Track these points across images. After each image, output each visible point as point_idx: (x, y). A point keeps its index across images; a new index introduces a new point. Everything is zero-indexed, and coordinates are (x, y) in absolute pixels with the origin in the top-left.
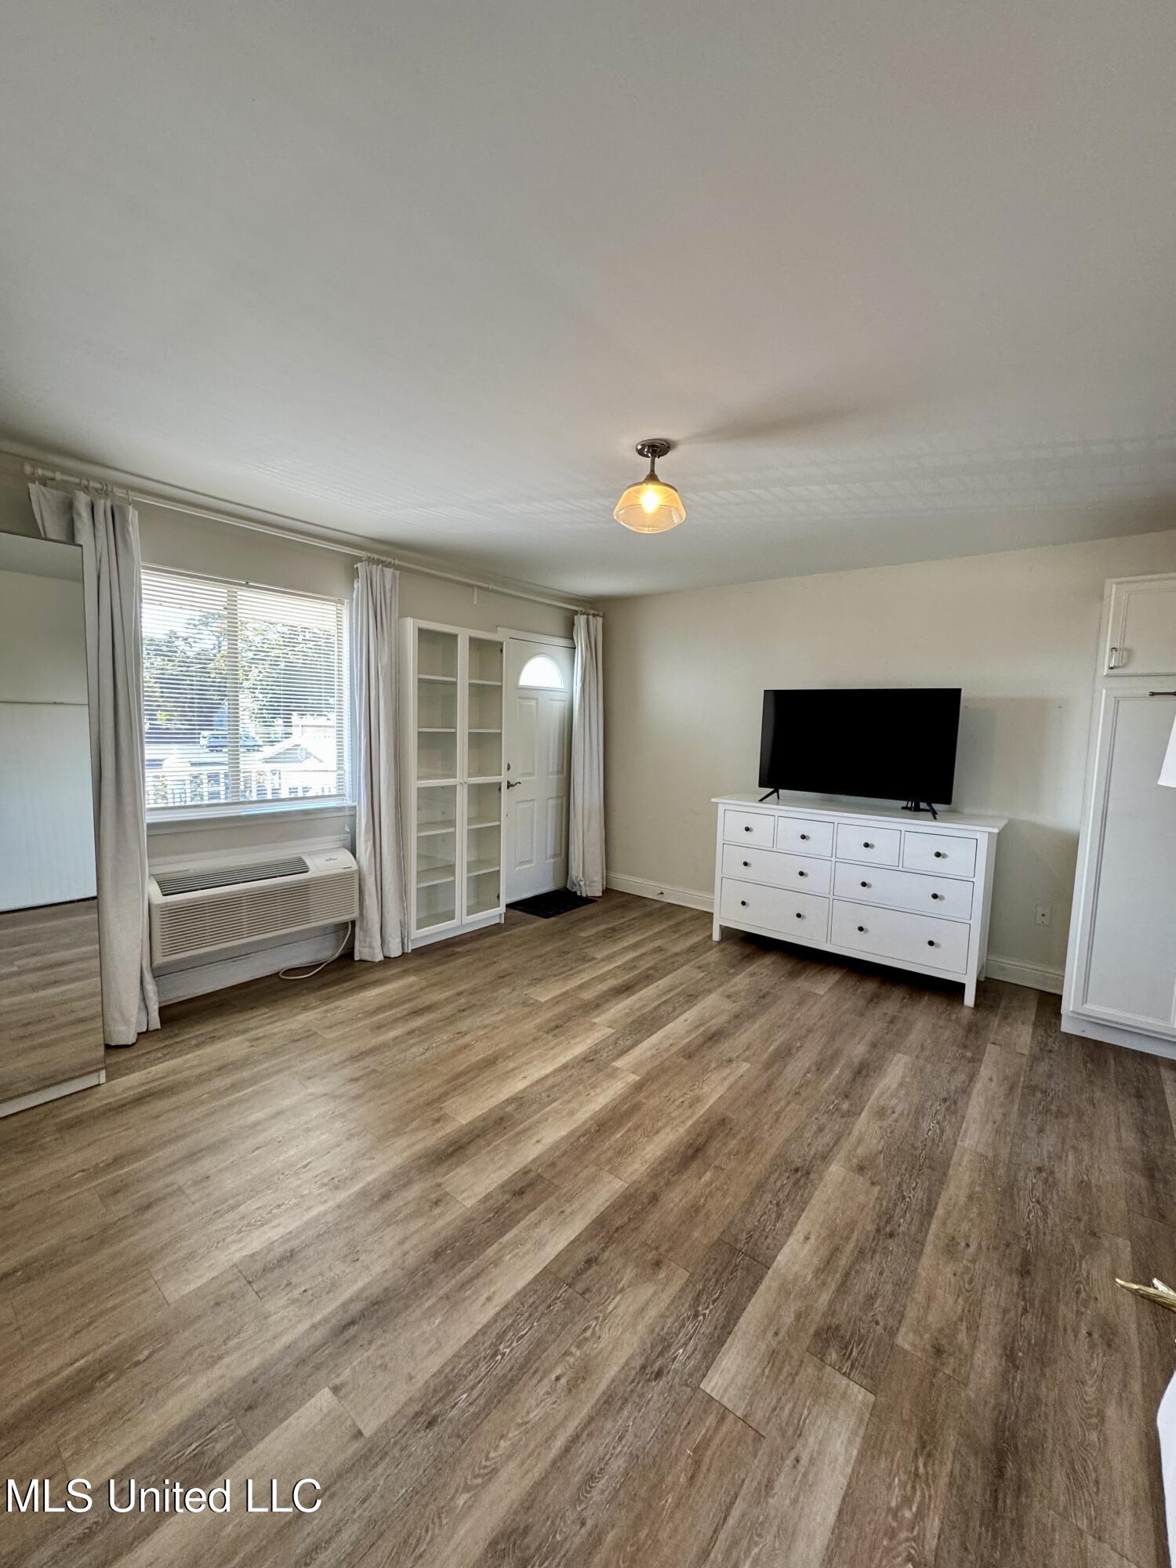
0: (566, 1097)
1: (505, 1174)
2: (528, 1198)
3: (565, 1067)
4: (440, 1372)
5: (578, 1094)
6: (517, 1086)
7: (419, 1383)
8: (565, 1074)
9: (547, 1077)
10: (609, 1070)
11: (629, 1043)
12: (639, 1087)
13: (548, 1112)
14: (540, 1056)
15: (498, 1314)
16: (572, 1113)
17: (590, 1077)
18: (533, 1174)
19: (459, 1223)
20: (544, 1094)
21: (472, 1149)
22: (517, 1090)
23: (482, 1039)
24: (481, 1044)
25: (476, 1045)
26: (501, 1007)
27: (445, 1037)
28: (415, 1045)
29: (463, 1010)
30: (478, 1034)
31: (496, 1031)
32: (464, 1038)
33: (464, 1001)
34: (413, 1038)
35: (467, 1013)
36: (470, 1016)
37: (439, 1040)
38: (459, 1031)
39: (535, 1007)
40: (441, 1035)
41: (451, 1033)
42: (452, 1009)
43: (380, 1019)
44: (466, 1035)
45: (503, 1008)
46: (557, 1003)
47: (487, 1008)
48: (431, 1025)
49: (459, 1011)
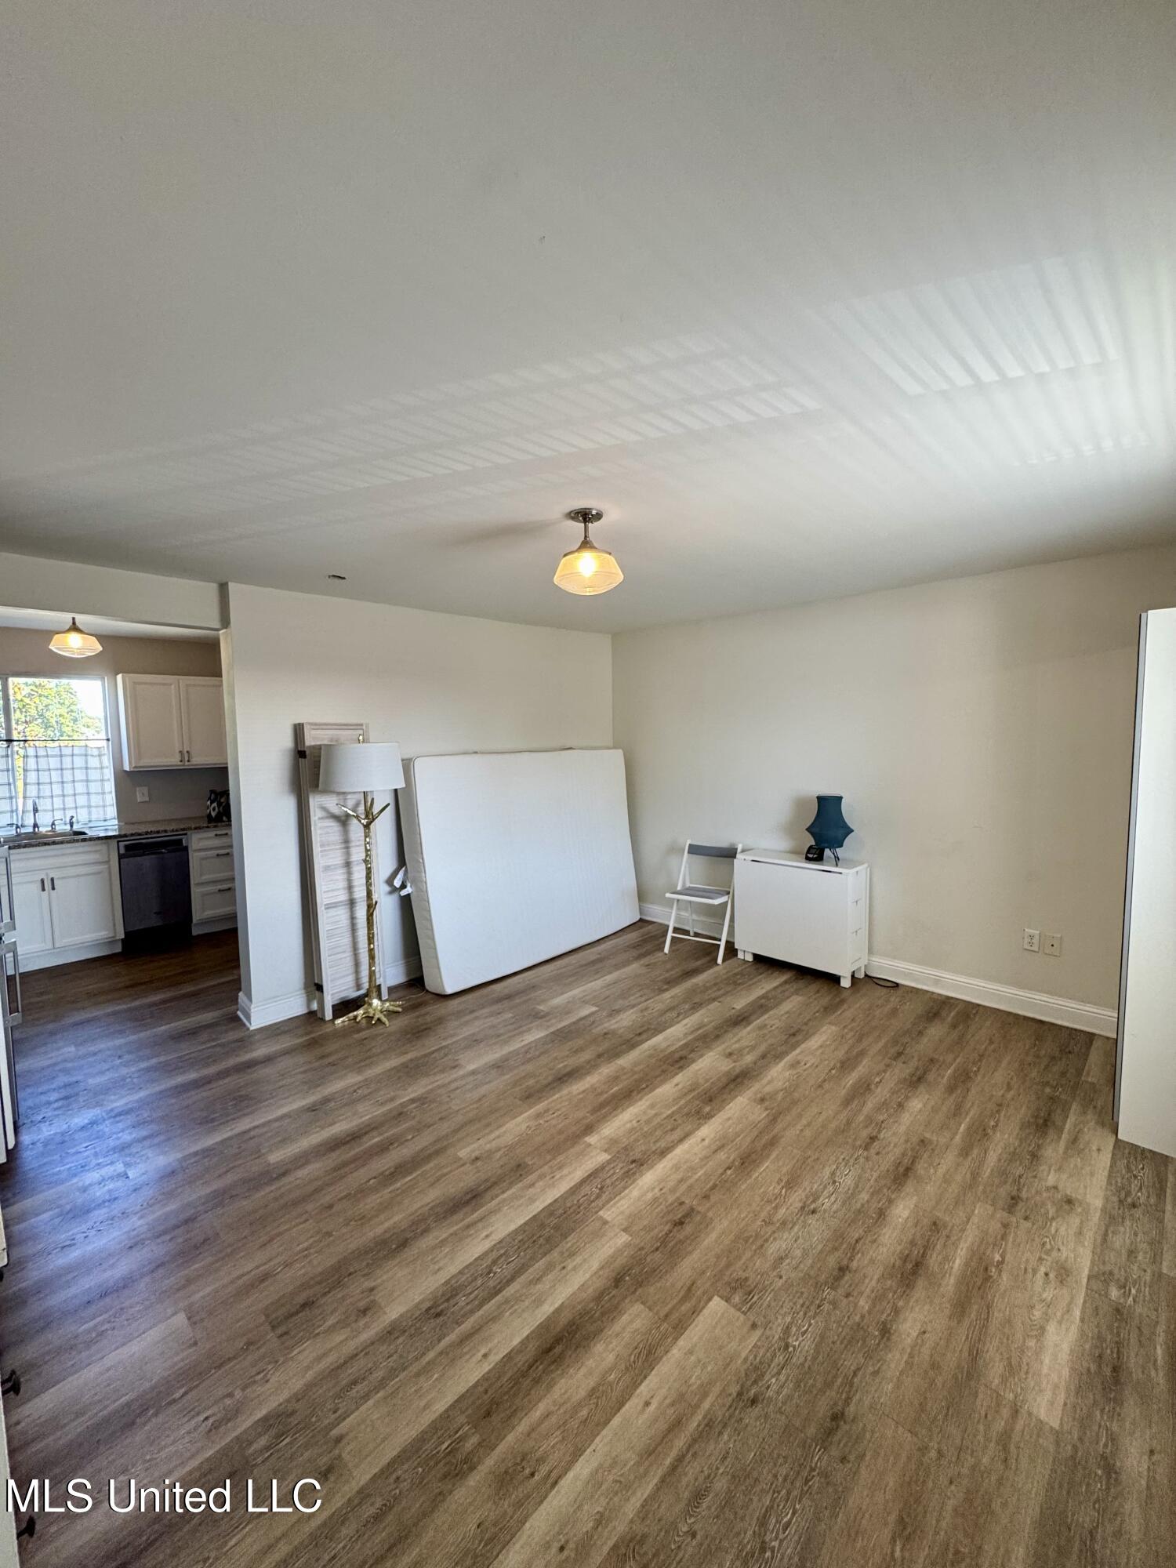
0: (658, 1120)
1: (694, 1067)
2: (677, 1056)
3: (663, 1153)
5: (648, 1122)
6: (708, 1131)
8: (662, 1144)
9: (681, 1140)
10: (615, 1149)
11: (586, 1190)
12: (589, 1129)
13: (674, 1105)
14: (693, 1170)
16: (652, 1106)
17: (636, 1140)
18: (677, 1066)
20: (680, 1122)
21: (724, 1080)
22: (706, 1126)
23: (776, 1199)
24: (774, 1189)
25: (779, 1187)
26: (784, 1278)
27: (826, 1202)
28: (854, 1190)
29: (843, 1270)
30: (787, 1209)
31: (763, 1215)
32: (800, 1201)
33: (862, 1302)
34: (868, 1201)
35: (832, 1261)
36: (821, 1252)
37: (833, 1199)
38: (817, 1216)
39: (726, 1278)
40: (835, 1207)
41: (825, 1211)
42: (865, 1277)
43: (955, 1245)
44: (803, 1208)
45: (781, 1277)
46: (689, 1290)
47: (808, 1275)
48: (868, 1231)
49: (848, 1267)
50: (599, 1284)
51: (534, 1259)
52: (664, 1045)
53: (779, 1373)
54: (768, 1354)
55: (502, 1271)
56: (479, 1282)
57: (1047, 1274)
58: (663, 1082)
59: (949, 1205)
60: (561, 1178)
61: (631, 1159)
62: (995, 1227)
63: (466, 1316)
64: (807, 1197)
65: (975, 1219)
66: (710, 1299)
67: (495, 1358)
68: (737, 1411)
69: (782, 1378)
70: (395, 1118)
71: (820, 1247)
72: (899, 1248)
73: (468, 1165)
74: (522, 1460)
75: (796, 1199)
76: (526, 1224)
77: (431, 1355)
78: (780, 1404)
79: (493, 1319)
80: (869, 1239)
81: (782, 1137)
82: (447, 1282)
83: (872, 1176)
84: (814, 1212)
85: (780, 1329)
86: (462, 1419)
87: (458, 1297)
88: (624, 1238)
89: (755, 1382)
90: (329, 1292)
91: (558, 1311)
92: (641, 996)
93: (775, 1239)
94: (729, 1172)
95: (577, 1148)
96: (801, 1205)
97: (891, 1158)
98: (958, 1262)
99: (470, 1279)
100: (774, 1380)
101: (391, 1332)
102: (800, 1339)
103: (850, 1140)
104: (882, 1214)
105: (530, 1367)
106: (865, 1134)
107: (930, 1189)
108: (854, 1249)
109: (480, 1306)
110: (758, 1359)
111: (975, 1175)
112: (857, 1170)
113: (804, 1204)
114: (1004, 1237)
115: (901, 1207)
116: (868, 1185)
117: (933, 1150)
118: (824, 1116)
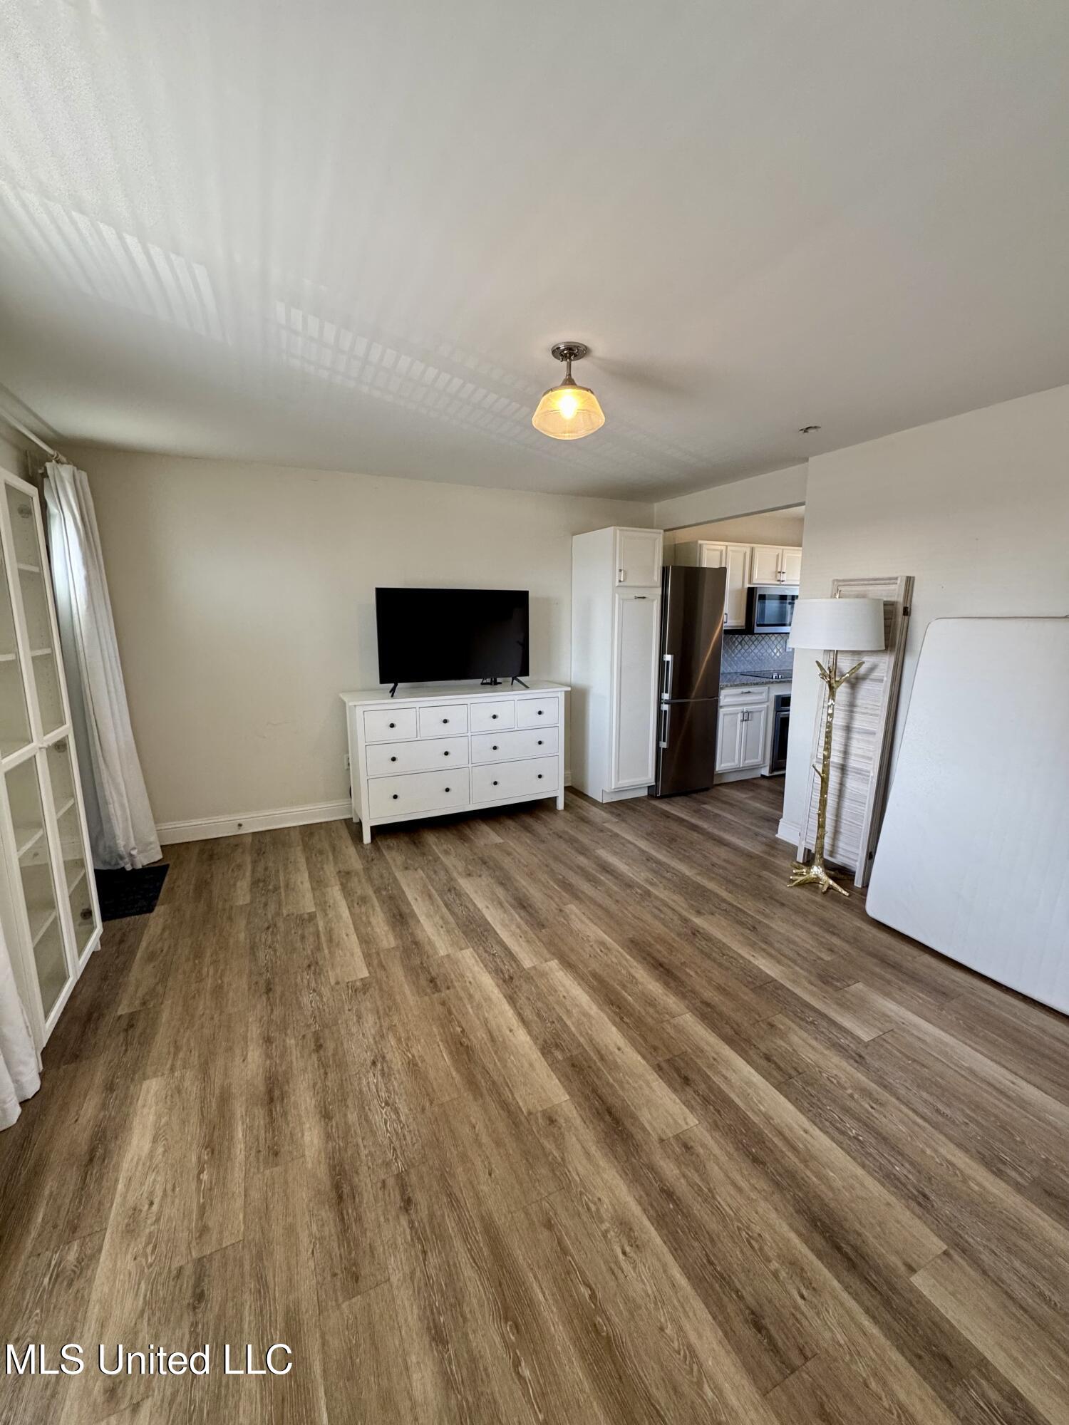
0: (561, 1012)
4: (879, 1181)
6: (522, 1040)
7: (892, 1199)
8: (521, 1000)
9: (518, 1013)
10: (532, 973)
11: (498, 948)
13: (579, 1031)
15: (820, 1129)
16: (587, 1015)
17: (537, 988)
19: (717, 1135)
20: (549, 1026)
22: (531, 1043)
23: (407, 1045)
24: (417, 1050)
25: (416, 1055)
26: (347, 1012)
27: (372, 1080)
28: (366, 1116)
29: (319, 1047)
30: (392, 1047)
31: (400, 1029)
32: (391, 1061)
33: (293, 1041)
34: (345, 1115)
35: (330, 1045)
36: (342, 1044)
37: (373, 1087)
38: (369, 1062)
39: (374, 985)
40: (364, 1082)
41: (368, 1072)
42: (302, 1057)
43: (248, 1149)
44: (384, 1058)
45: (349, 1010)
46: (383, 966)
47: (336, 1024)
48: (325, 1088)
49: (318, 1051)
54: (320, 982)
57: (151, 1204)
59: (273, 1194)
61: (514, 976)
64: (389, 1068)
65: (239, 1203)
66: (369, 973)
68: (312, 959)
69: (305, 981)
71: (345, 1046)
72: (293, 1098)
75: (396, 1060)
78: (297, 974)
80: (319, 1084)
81: (475, 1099)
83: (365, 1147)
84: (374, 1063)
86: (395, 892)
96: (388, 1057)
103: (424, 1169)
104: (326, 1116)
107: (302, 1195)
112: (383, 1138)
113: (387, 1062)
114: (202, 1210)
115: (316, 1141)
116: (358, 1131)
117: (335, 1275)
118: (483, 1177)
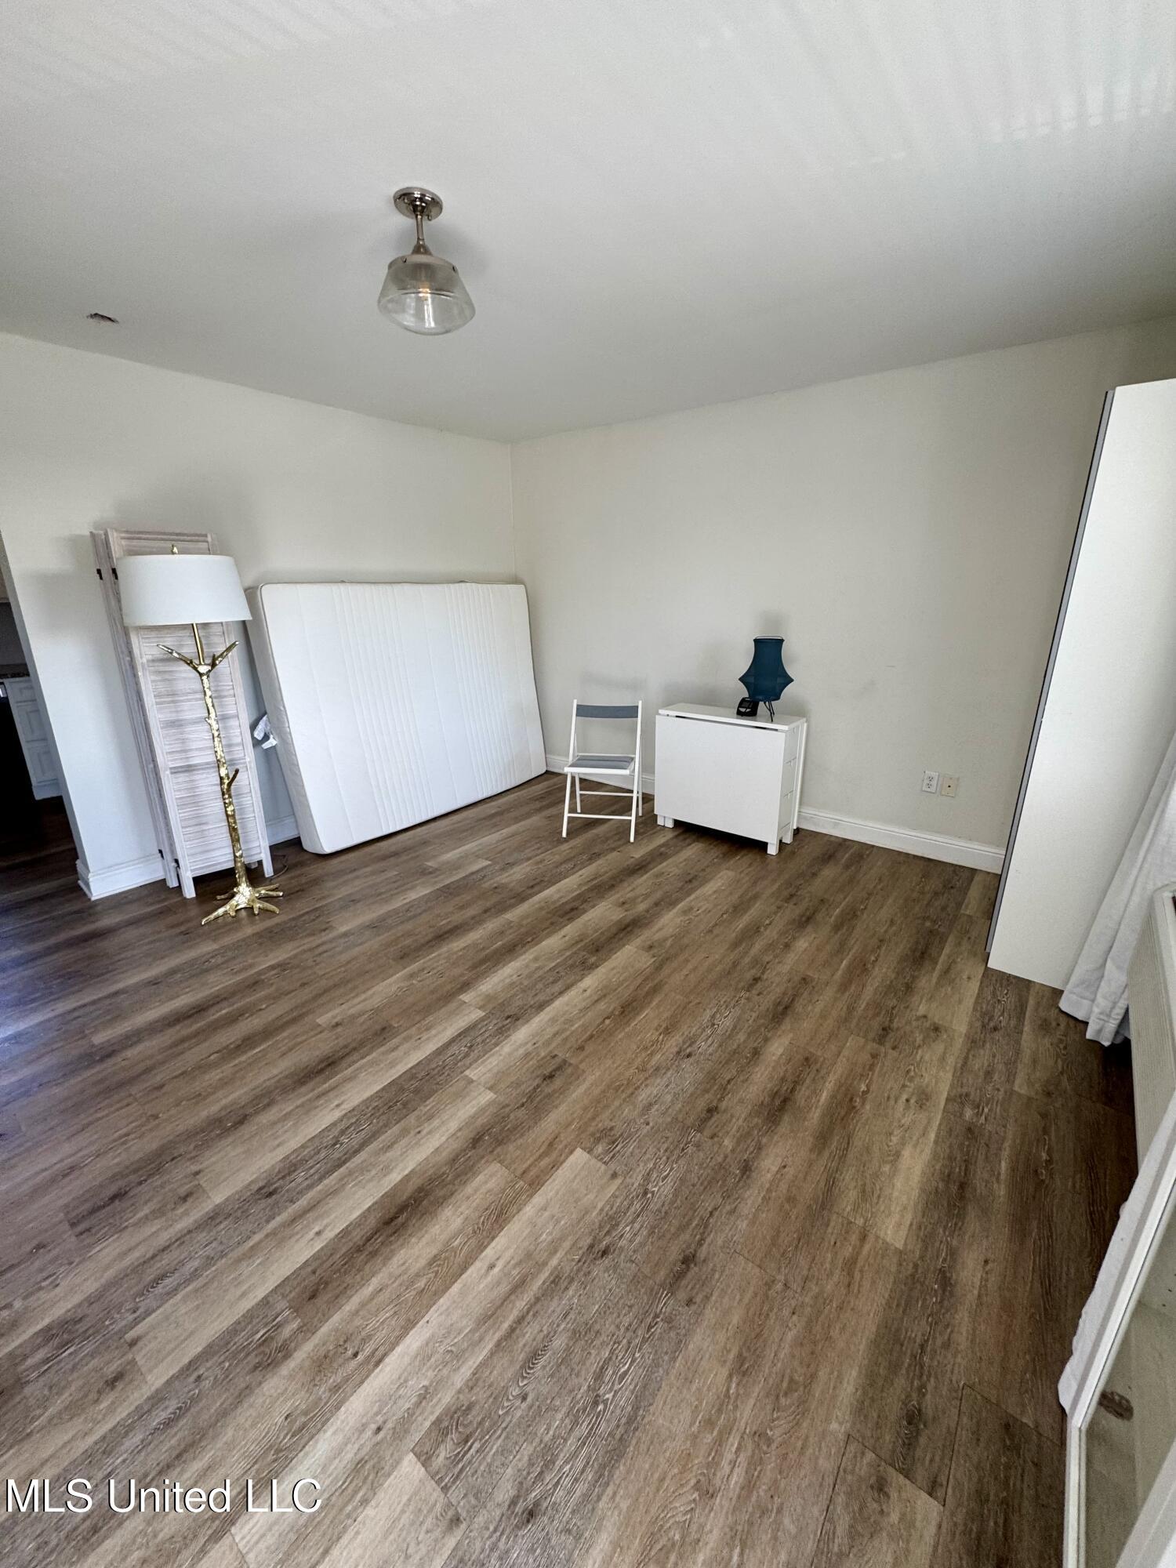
0: (541, 973)
1: (585, 918)
2: (568, 907)
3: (541, 1007)
5: (529, 976)
6: (590, 982)
8: (541, 997)
9: (561, 993)
10: (490, 1006)
11: (454, 1049)
12: (465, 986)
13: (558, 958)
14: (570, 1022)
16: (536, 959)
17: (515, 995)
18: (567, 918)
20: (563, 974)
21: (614, 930)
22: (590, 976)
23: (653, 1045)
24: (651, 1035)
25: (657, 1034)
26: (651, 1124)
27: (702, 1046)
28: (733, 1030)
29: (711, 1111)
30: (663, 1055)
31: (638, 1062)
32: (677, 1045)
33: (726, 1142)
34: (744, 1041)
35: (701, 1104)
36: (692, 1095)
37: (709, 1041)
38: (691, 1060)
39: (591, 1129)
40: (711, 1050)
41: (701, 1054)
42: (732, 1116)
43: (824, 1078)
44: (678, 1053)
45: (648, 1124)
46: (551, 1145)
47: (675, 1119)
48: (740, 1071)
49: (716, 1108)
50: (455, 1145)
51: (387, 1126)
52: (556, 897)
53: (633, 1222)
54: (625, 1203)
55: (349, 1141)
56: (322, 1155)
57: (907, 1100)
58: (549, 935)
59: (822, 1040)
60: (428, 1039)
61: (506, 1015)
62: (865, 1057)
63: (301, 1193)
64: (684, 1043)
65: (845, 1052)
66: (571, 1152)
67: (330, 1234)
68: (586, 1265)
69: (637, 1226)
70: (249, 987)
71: (692, 1089)
72: (770, 1085)
73: (326, 1032)
74: (345, 1342)
75: (673, 1043)
76: (383, 1089)
77: (257, 1238)
78: (631, 1253)
79: (333, 1193)
80: (742, 1078)
81: (666, 983)
82: (286, 1158)
83: (751, 1016)
84: (689, 1056)
85: (640, 1177)
86: (283, 1304)
87: (296, 1174)
88: (490, 1096)
89: (608, 1233)
90: (145, 1180)
91: (407, 1178)
92: (538, 849)
93: (646, 1086)
94: (607, 1022)
95: (453, 1005)
96: (676, 1049)
97: (772, 997)
98: (825, 1094)
99: (312, 1152)
100: (628, 1228)
101: (213, 1218)
102: (661, 1184)
103: (733, 983)
104: (756, 1053)
105: (368, 1240)
106: (749, 976)
107: (807, 1025)
108: (725, 1089)
109: (320, 1179)
110: (614, 1209)
111: (851, 1009)
112: (737, 1011)
113: (680, 1048)
114: (872, 1067)
115: (776, 1045)
116: (746, 1026)
117: (813, 987)
118: (710, 960)
